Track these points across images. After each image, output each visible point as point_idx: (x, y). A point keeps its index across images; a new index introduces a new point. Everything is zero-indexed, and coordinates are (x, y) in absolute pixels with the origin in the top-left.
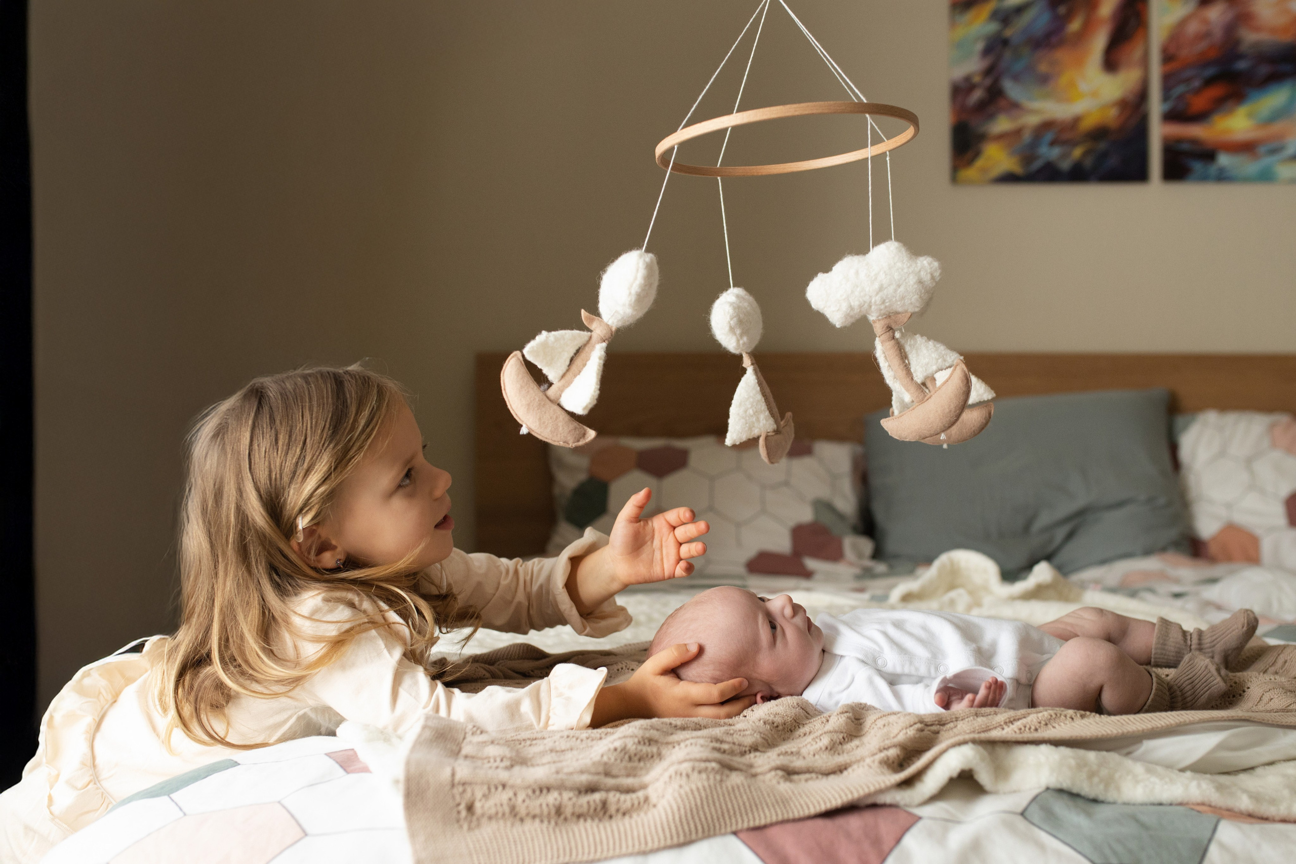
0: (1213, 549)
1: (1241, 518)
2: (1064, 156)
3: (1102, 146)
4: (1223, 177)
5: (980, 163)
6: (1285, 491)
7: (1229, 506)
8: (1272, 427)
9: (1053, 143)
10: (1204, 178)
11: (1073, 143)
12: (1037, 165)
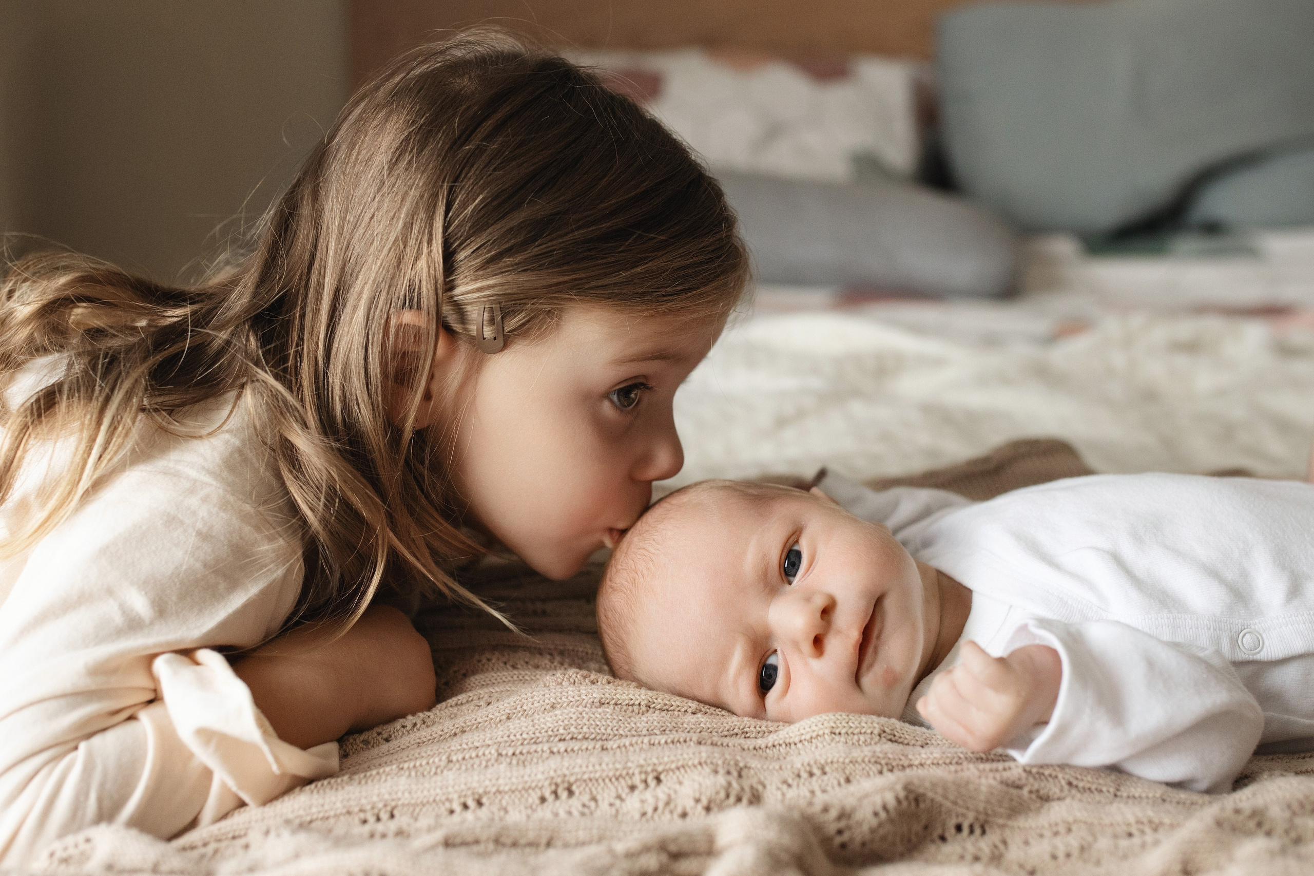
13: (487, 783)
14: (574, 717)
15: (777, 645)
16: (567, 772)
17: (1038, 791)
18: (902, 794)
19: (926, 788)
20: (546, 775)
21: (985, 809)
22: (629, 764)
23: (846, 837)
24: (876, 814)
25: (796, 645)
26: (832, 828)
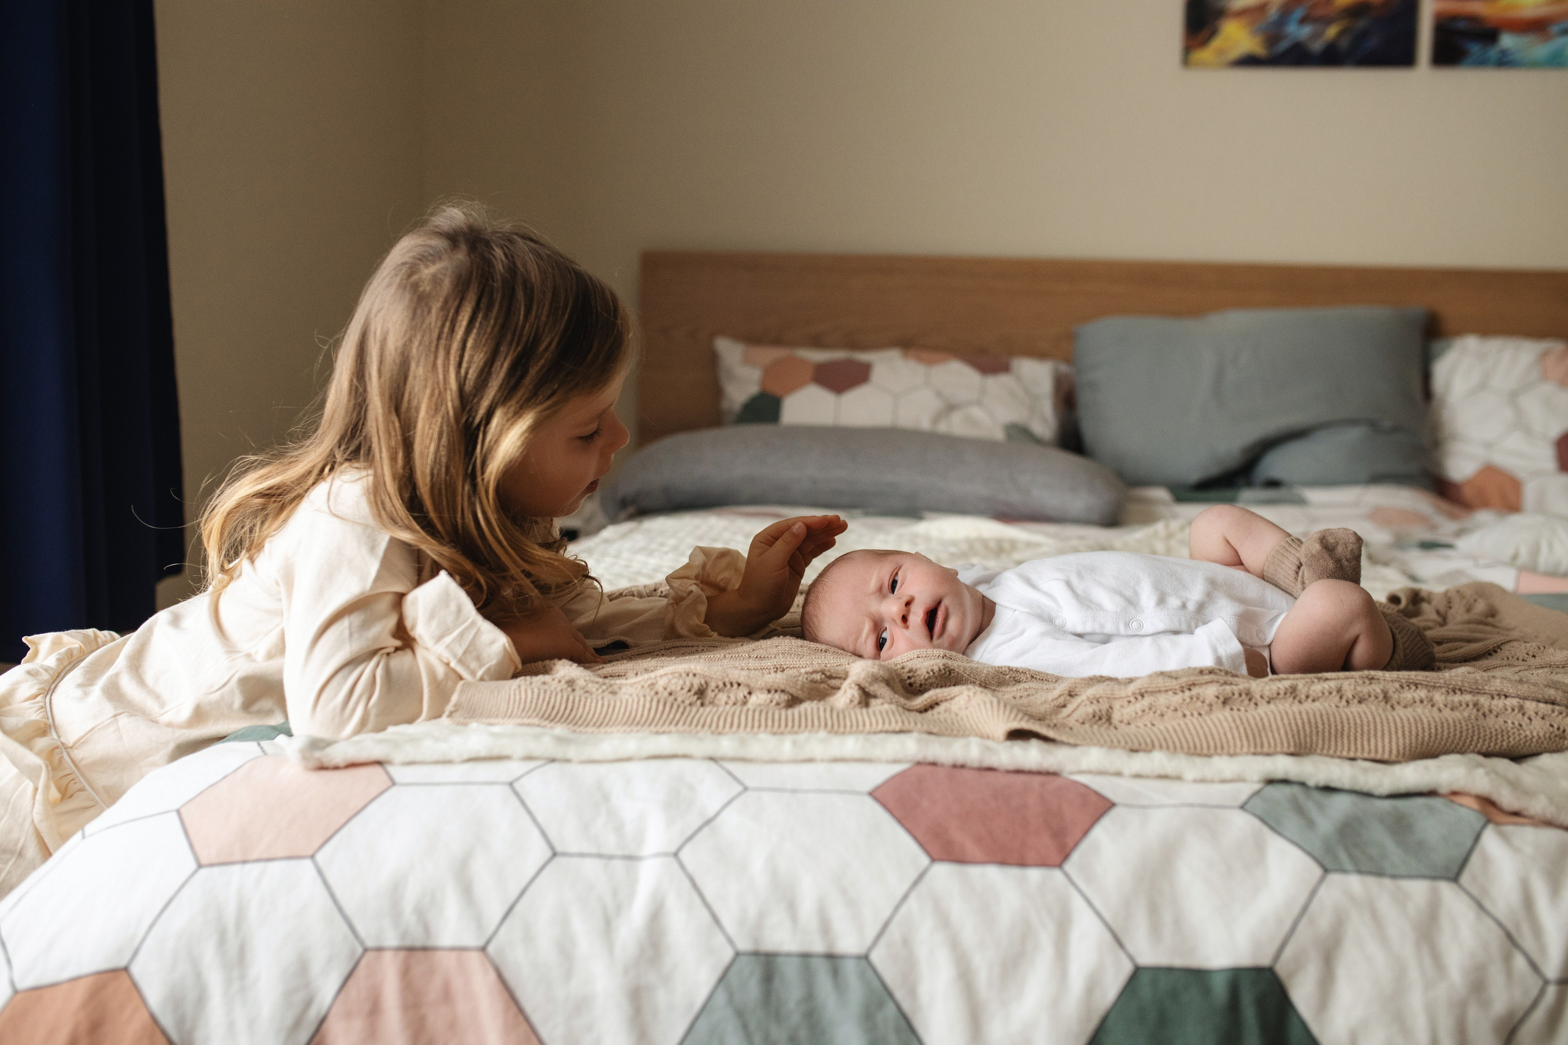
0: (1468, 493)
1: (1502, 460)
2: (1316, 35)
3: (1362, 24)
4: (1504, 62)
5: (1216, 43)
6: (1555, 431)
7: (1488, 445)
8: (1545, 355)
9: (1303, 21)
10: (1482, 63)
11: (1327, 21)
12: (1283, 46)
13: (743, 665)
14: (787, 649)
15: (887, 625)
16: (783, 663)
17: (1014, 678)
18: (942, 667)
19: (955, 667)
20: (772, 663)
21: (985, 680)
22: (814, 662)
23: (912, 680)
24: (928, 673)
25: (894, 620)
26: (905, 676)
